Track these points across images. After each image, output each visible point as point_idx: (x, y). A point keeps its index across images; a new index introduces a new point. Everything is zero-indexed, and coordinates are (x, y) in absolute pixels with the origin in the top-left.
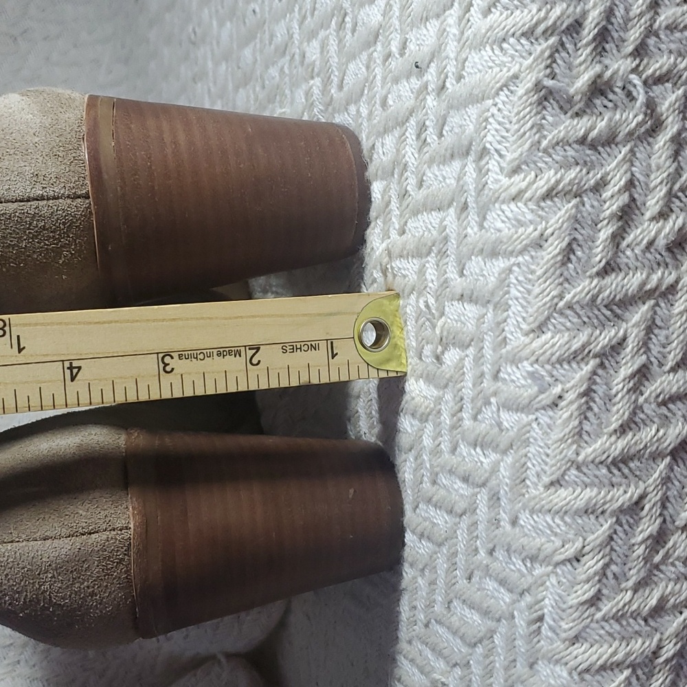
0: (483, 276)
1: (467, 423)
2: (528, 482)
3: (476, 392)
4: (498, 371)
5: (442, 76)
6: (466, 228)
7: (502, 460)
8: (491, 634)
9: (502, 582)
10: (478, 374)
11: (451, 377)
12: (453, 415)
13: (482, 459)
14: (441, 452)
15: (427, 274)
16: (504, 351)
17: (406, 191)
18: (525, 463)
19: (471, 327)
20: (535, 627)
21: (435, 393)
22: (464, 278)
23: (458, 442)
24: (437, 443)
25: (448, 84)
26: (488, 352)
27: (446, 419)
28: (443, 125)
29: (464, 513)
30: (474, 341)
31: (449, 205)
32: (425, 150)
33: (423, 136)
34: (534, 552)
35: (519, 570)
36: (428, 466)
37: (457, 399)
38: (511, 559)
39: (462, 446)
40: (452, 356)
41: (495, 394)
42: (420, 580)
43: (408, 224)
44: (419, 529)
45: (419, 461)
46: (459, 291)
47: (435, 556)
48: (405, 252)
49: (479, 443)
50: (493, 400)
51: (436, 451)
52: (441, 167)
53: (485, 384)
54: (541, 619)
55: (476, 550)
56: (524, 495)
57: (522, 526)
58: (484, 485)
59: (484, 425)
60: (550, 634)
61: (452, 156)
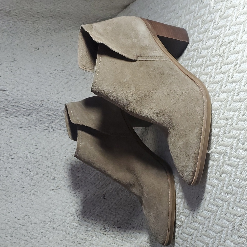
0: (234, 162)
1: (225, 189)
2: (237, 201)
3: (228, 183)
4: (234, 180)
5: (232, 123)
6: (232, 152)
7: (232, 197)
8: (222, 231)
9: (227, 220)
10: (229, 179)
11: (223, 179)
12: (222, 187)
13: (227, 196)
14: (217, 194)
15: (221, 158)
16: (236, 176)
17: (219, 141)
18: (236, 198)
19: (229, 171)
20: (234, 228)
21: (218, 182)
22: (229, 161)
23: (222, 192)
24: (216, 192)
25: (233, 124)
26: (233, 176)
27: (220, 188)
28: (230, 131)
29: (221, 207)
30: (230, 173)
31: (229, 146)
32: (225, 134)
33: (225, 132)
34: (236, 214)
35: (232, 218)
36: (213, 196)
37: (224, 184)
38: (230, 215)
39: (222, 193)
40: (224, 175)
41: (233, 184)
42: (206, 221)
43: (217, 147)
44: (208, 210)
45: (211, 195)
46: (228, 163)
47: (211, 215)
48: (216, 153)
49: (227, 193)
50: (232, 185)
51: (216, 194)
52: (228, 139)
53: (231, 182)
54: (235, 227)
55: (222, 214)
56: (235, 203)
57: (234, 209)
58: (227, 201)
59: (229, 190)
60: (236, 230)
61: (231, 138)
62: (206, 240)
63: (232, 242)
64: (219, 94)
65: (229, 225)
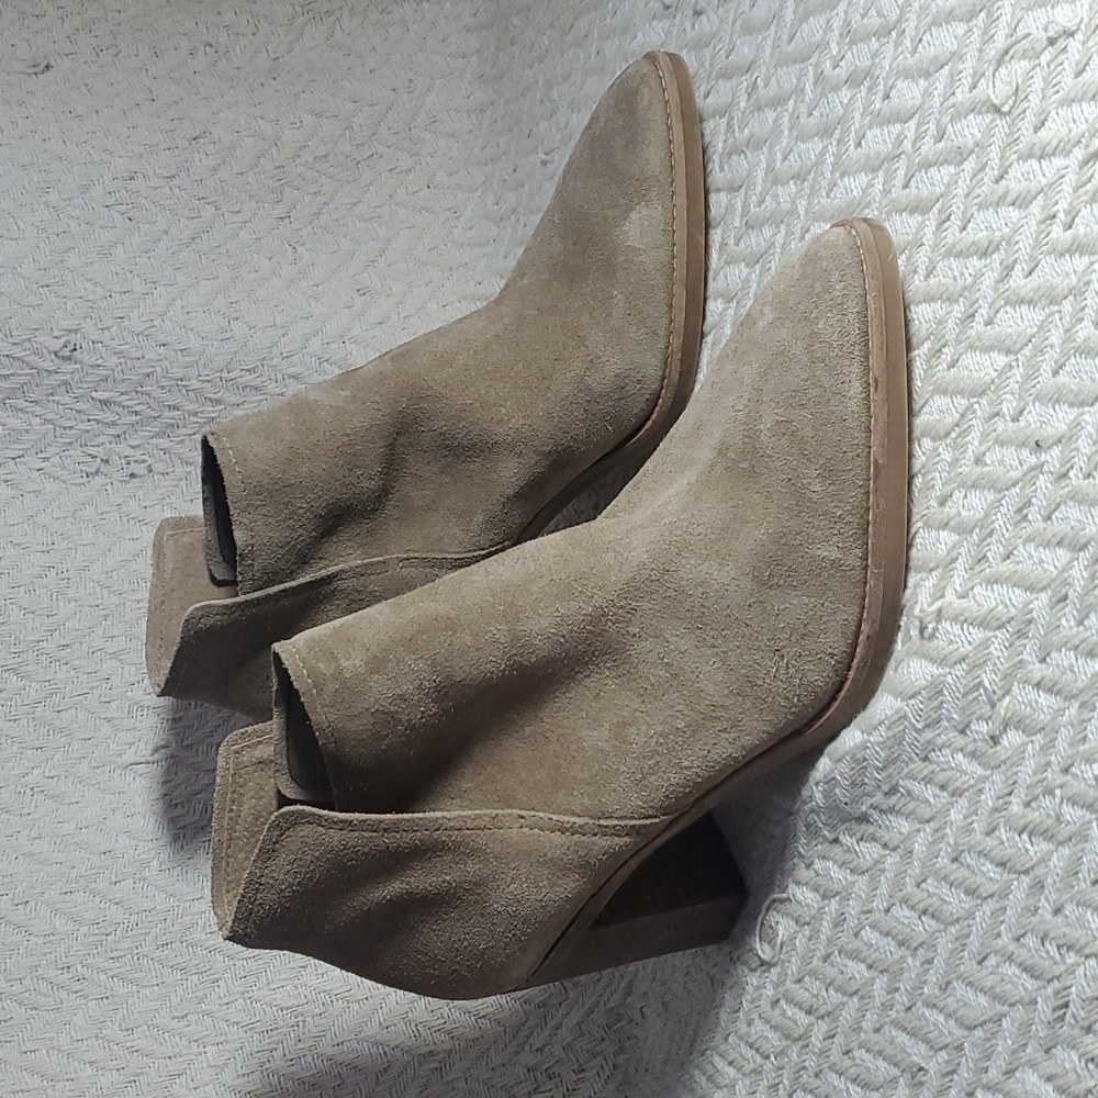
0: (1072, 671)
1: (1016, 807)
2: (1080, 875)
3: (1036, 780)
4: (1071, 765)
5: (1068, 465)
6: (1060, 619)
7: (1057, 850)
8: (998, 1019)
9: (1026, 969)
10: (1043, 762)
11: (1008, 759)
12: (999, 798)
13: (1029, 846)
14: (973, 830)
15: (992, 649)
16: (1081, 748)
17: (985, 556)
18: (1081, 858)
19: (1044, 718)
20: (1061, 1012)
21: (980, 771)
22: (1044, 665)
23: (998, 824)
24: (969, 821)
25: (1071, 474)
26: (1062, 742)
27: (988, 799)
28: (1055, 510)
29: (991, 896)
30: (1050, 731)
31: (1043, 589)
32: (1023, 525)
33: (1025, 511)
34: (1072, 941)
35: (1052, 958)
36: (951, 841)
37: (1010, 782)
38: (1043, 945)
39: (1003, 830)
40: (1013, 738)
41: (1061, 786)
42: (910, 960)
43: (975, 590)
44: (921, 906)
45: (939, 835)
46: (1037, 676)
47: (937, 934)
48: (962, 618)
49: (1033, 832)
50: (1058, 792)
51: (968, 829)
52: (1041, 549)
53: (1049, 774)
54: (1066, 1005)
55: (999, 935)
56: (1074, 887)
57: (1067, 916)
58: (1026, 872)
59: (1037, 814)
60: (1073, 1021)
61: (1059, 544)
62: (908, 1050)
63: (1049, 1079)
64: (993, 311)
65: (1034, 995)
